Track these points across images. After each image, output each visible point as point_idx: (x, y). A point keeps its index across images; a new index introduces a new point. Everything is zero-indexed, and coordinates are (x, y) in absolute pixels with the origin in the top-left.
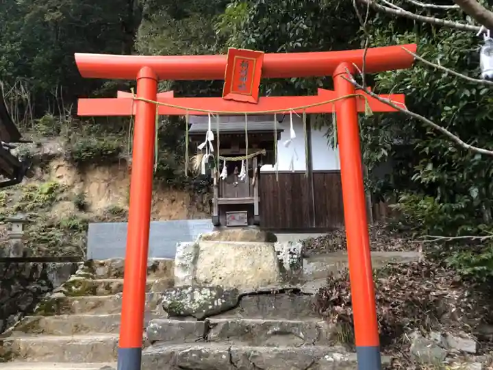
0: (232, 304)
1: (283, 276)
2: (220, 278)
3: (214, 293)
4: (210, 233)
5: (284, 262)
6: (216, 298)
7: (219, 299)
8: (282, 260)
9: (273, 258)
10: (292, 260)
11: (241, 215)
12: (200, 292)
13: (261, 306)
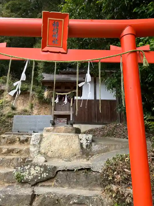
0: (52, 176)
1: (83, 152)
2: (52, 152)
3: (42, 169)
4: (49, 128)
5: (83, 144)
6: (43, 173)
7: (45, 173)
8: (82, 143)
9: (78, 142)
10: (87, 143)
11: (64, 120)
12: (34, 168)
13: (68, 179)
